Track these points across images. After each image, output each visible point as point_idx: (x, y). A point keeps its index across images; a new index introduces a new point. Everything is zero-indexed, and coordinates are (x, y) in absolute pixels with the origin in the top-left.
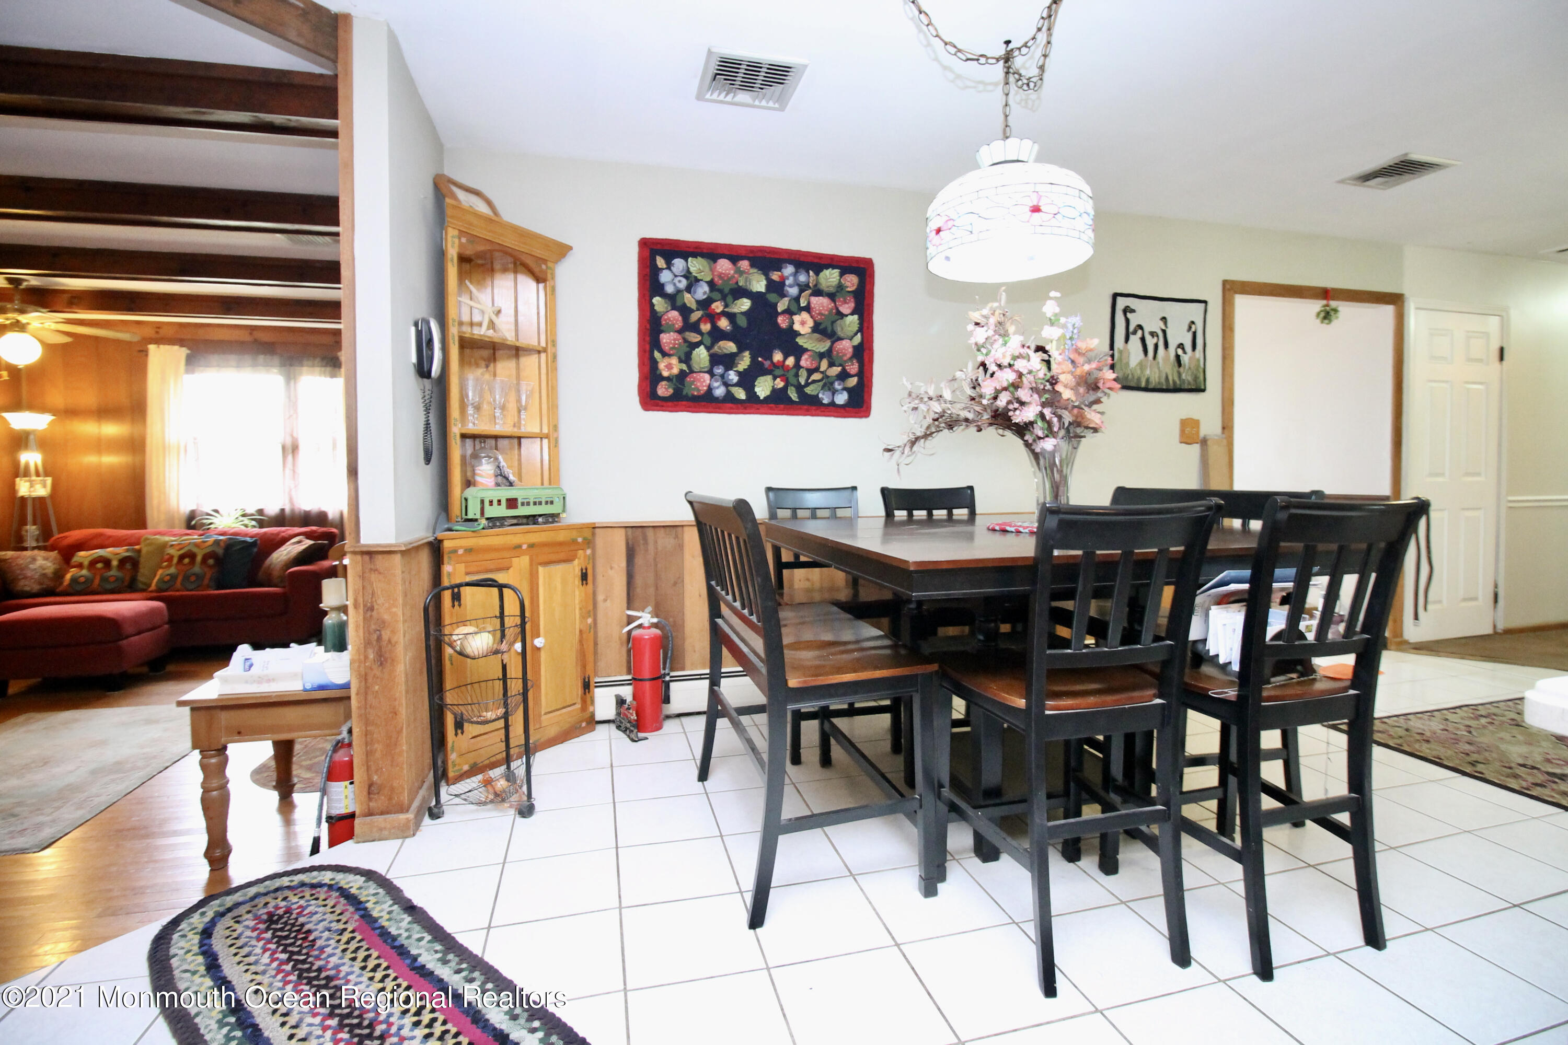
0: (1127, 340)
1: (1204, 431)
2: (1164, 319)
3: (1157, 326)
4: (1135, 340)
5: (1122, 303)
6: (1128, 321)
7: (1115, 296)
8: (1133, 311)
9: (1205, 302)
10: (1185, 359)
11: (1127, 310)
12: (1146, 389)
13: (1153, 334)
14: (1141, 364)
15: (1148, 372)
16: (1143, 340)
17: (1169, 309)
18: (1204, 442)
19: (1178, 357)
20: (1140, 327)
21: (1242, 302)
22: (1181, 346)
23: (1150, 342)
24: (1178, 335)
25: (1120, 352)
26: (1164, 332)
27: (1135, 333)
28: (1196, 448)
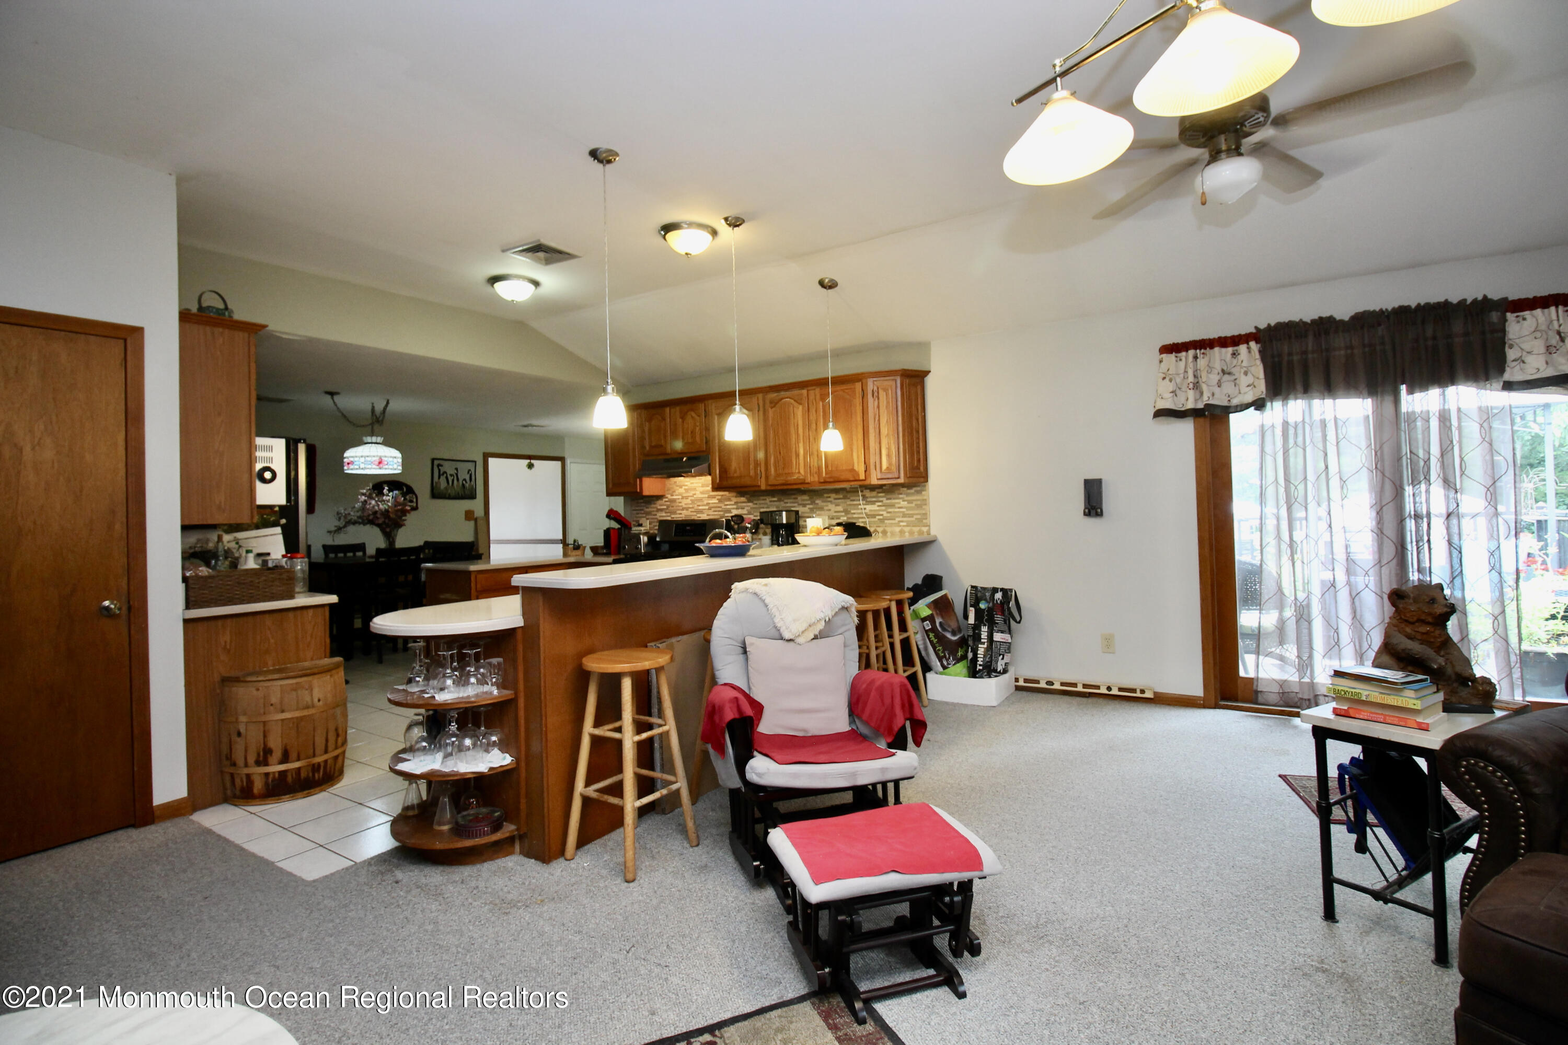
0: (439, 478)
1: (476, 515)
2: (457, 469)
3: (453, 472)
4: (443, 479)
5: (436, 462)
6: (439, 471)
7: (433, 460)
8: (442, 466)
9: (475, 462)
10: (467, 485)
11: (439, 465)
12: (450, 498)
13: (451, 475)
14: (446, 488)
15: (449, 491)
16: (447, 478)
17: (459, 465)
18: (476, 520)
19: (463, 485)
20: (445, 472)
21: (492, 461)
22: (465, 480)
23: (450, 479)
24: (463, 475)
25: (436, 483)
26: (457, 475)
27: (443, 474)
28: (472, 523)
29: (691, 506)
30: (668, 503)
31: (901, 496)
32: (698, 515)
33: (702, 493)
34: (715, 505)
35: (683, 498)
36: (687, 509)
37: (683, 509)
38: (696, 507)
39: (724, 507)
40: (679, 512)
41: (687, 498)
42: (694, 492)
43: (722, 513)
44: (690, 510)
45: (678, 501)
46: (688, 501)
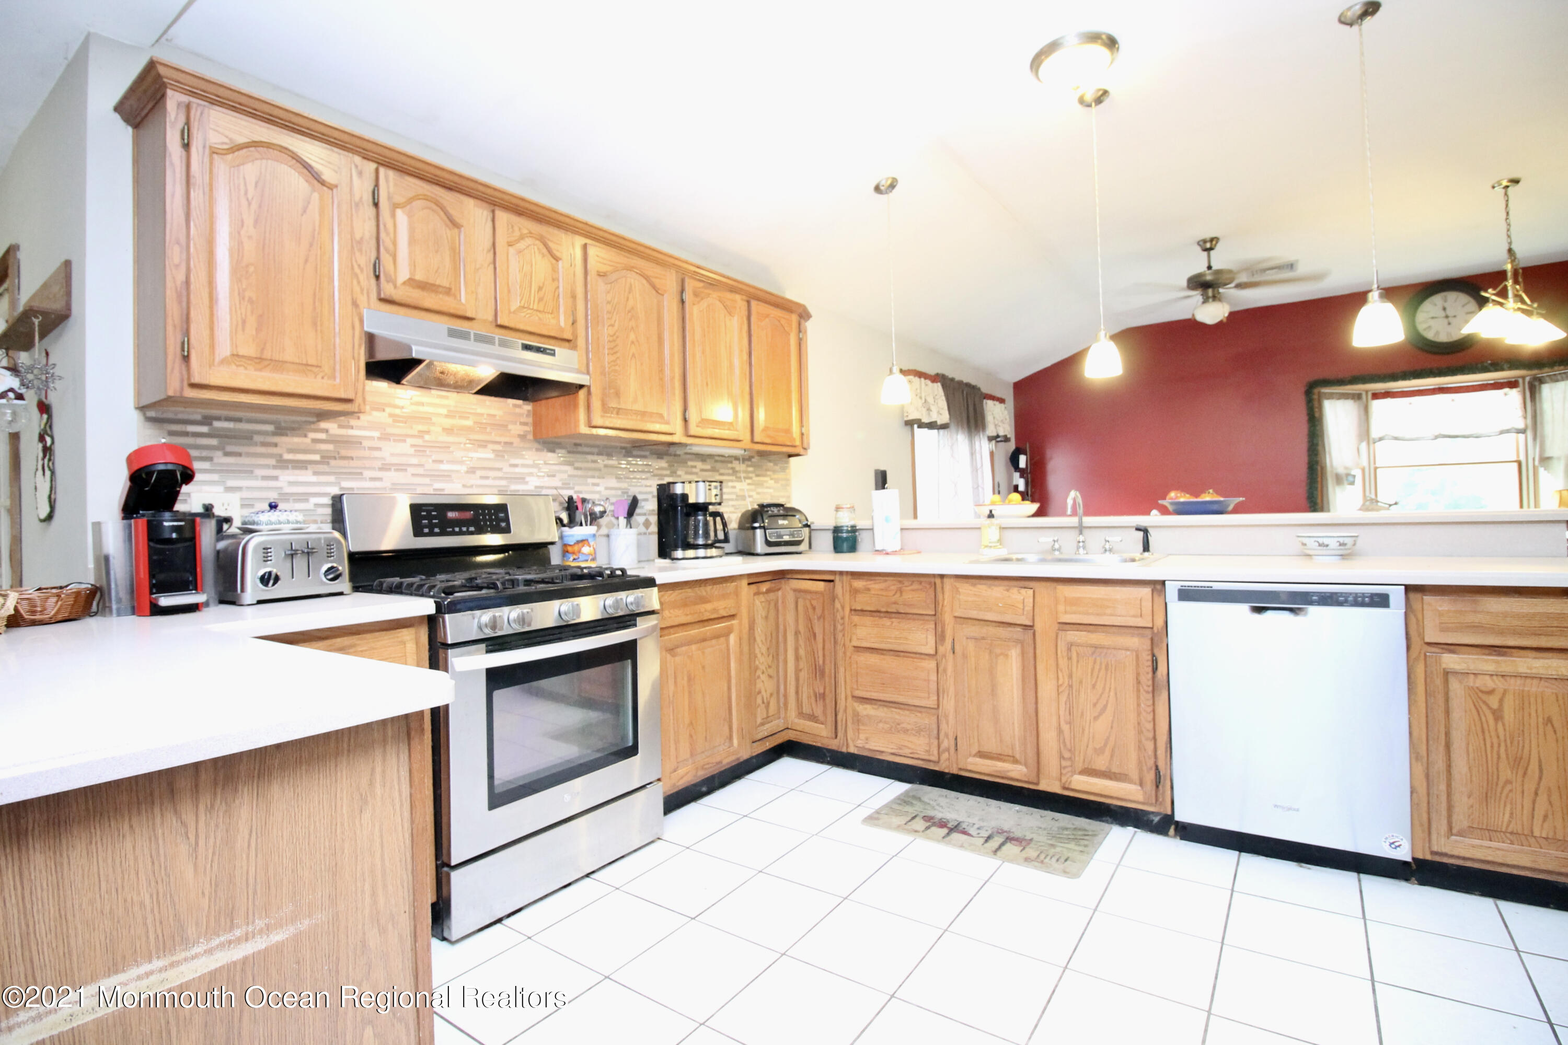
29: (414, 461)
30: (330, 447)
31: (769, 473)
32: (438, 485)
33: (449, 431)
34: (486, 464)
35: (385, 437)
36: (401, 468)
37: (385, 468)
38: (430, 465)
39: (507, 469)
40: (367, 474)
41: (401, 439)
42: (424, 428)
43: (503, 483)
44: (411, 470)
45: (366, 443)
46: (405, 448)
